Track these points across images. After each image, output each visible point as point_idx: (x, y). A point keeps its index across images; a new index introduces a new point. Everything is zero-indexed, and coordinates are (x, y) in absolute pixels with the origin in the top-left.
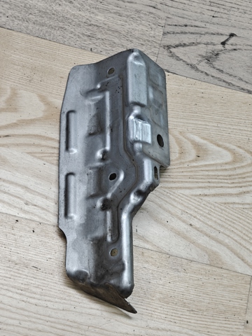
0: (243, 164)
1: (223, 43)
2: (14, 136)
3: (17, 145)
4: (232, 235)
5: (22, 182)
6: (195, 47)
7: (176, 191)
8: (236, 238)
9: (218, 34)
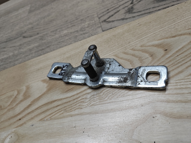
2: (29, 114)
3: (32, 118)
9: (126, 3)
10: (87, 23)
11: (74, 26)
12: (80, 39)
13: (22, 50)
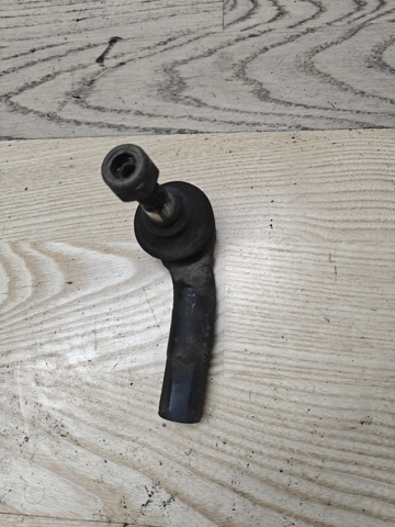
1: (100, 60)
6: (51, 82)
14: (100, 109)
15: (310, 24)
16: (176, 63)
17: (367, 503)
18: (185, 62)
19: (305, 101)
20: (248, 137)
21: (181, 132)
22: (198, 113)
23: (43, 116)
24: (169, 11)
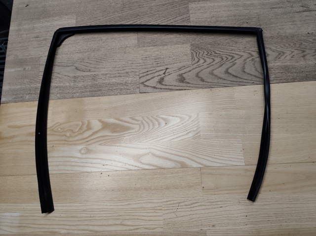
0: (185, 121)
1: (164, 73)
2: (92, 139)
3: (95, 143)
4: (188, 152)
5: (99, 157)
6: (153, 79)
7: (161, 141)
8: (190, 153)
9: (161, 70)
10: (130, 79)
11: (121, 77)
12: (124, 93)
13: (77, 84)
14: (166, 85)
15: (212, 64)
16: (182, 74)
17: (231, 159)
18: (184, 73)
19: (212, 81)
20: (200, 90)
21: (185, 90)
22: (188, 85)
23: (152, 87)
24: (179, 61)
